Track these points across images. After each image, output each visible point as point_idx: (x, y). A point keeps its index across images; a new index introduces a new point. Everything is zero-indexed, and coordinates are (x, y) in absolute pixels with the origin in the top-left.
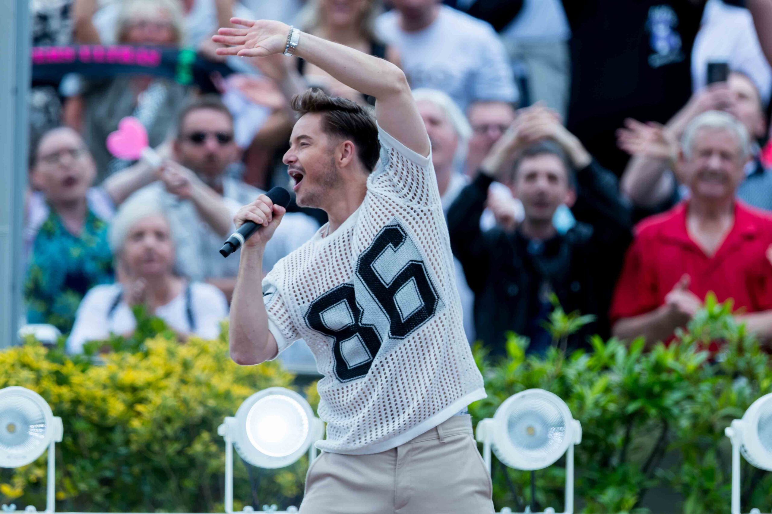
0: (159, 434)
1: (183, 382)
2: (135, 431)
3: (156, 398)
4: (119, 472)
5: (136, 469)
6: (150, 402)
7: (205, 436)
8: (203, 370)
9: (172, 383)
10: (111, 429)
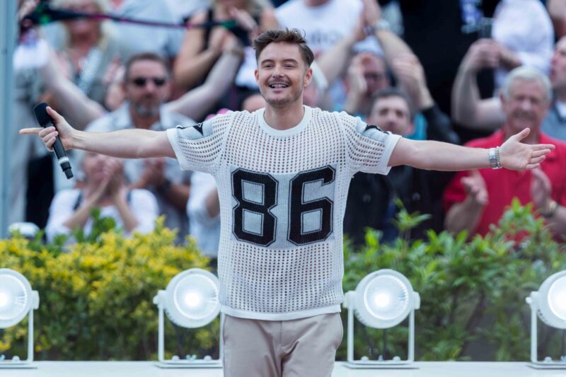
0: (110, 303)
1: (128, 264)
2: (92, 301)
3: (108, 277)
4: (81, 331)
5: (94, 329)
6: (104, 280)
7: (144, 304)
8: (143, 255)
9: (120, 264)
10: (75, 300)
